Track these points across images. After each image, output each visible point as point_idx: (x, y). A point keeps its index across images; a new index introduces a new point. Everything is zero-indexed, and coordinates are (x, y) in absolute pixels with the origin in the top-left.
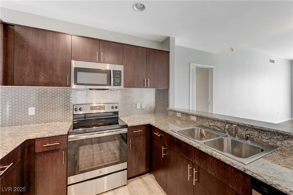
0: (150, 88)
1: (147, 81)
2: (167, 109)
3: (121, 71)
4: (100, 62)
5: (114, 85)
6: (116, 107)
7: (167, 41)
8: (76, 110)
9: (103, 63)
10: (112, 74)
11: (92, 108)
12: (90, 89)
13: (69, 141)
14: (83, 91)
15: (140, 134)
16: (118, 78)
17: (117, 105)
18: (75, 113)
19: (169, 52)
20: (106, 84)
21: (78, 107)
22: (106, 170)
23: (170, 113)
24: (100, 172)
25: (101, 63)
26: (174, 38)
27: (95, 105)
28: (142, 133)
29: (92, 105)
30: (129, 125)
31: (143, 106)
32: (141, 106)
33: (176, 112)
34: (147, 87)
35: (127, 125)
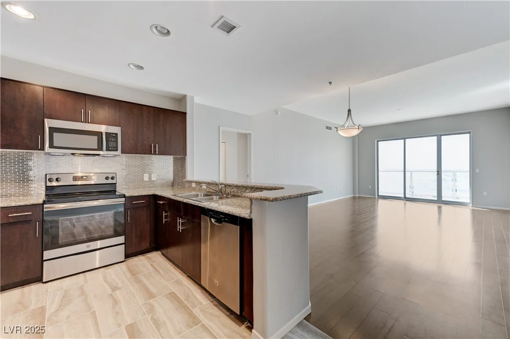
0: (158, 154)
1: (155, 147)
2: (184, 180)
3: (117, 134)
4: (87, 121)
5: (108, 150)
6: (112, 178)
7: (182, 99)
8: (50, 180)
9: (91, 123)
10: (104, 137)
11: (75, 179)
12: (72, 154)
13: (45, 210)
14: (61, 157)
15: (142, 205)
16: (114, 141)
17: (114, 175)
18: (49, 184)
19: (185, 113)
20: (96, 148)
21: (55, 177)
22: (99, 244)
23: (187, 185)
24: (88, 247)
25: (89, 123)
26: (193, 98)
27: (80, 174)
28: (145, 204)
29: (75, 175)
30: (127, 195)
31: (152, 178)
32: (150, 178)
33: (191, 182)
34: (155, 154)
35: (124, 195)
